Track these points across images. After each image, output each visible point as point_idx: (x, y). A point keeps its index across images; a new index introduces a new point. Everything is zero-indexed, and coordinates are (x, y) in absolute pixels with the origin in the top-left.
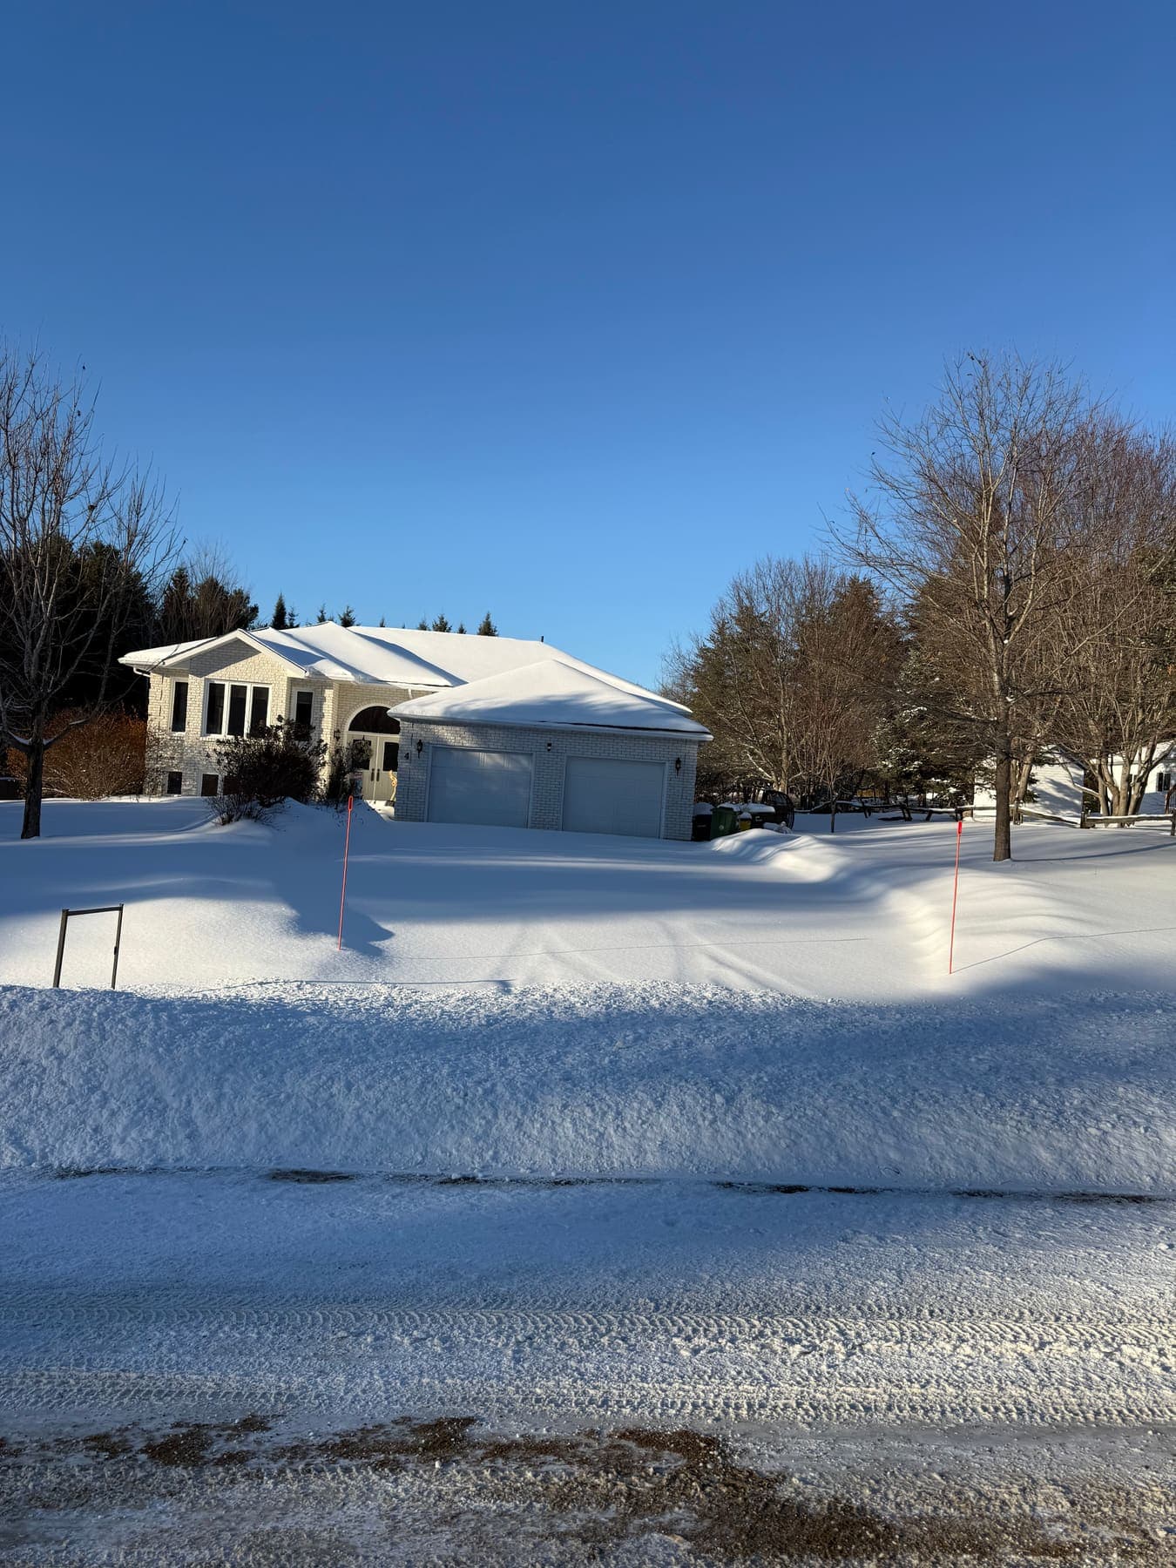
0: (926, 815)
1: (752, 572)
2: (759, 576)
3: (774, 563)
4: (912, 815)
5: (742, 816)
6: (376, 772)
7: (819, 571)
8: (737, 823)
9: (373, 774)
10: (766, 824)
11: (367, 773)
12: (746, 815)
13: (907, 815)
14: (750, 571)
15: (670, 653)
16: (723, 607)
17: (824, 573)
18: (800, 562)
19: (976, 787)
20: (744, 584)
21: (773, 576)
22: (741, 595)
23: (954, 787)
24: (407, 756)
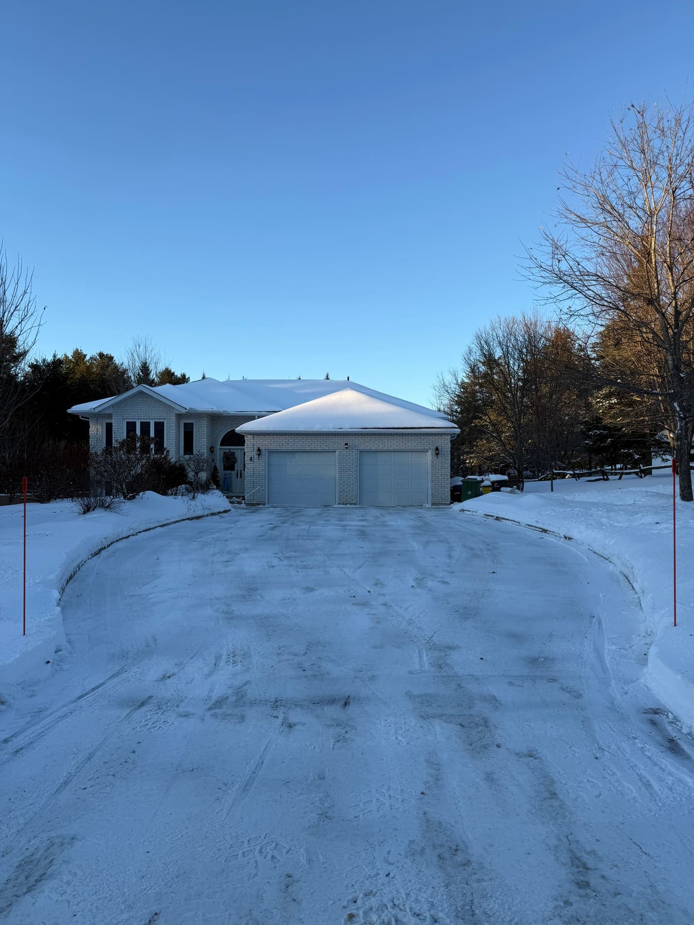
0: (618, 477)
1: (488, 328)
2: (493, 329)
3: (503, 320)
4: (609, 477)
5: (484, 484)
6: (239, 472)
7: (533, 322)
8: (481, 489)
9: (237, 473)
10: (503, 489)
11: (234, 473)
12: (487, 483)
13: (605, 477)
14: (487, 327)
15: (438, 384)
16: (470, 351)
17: (536, 322)
18: (520, 318)
19: (653, 454)
20: (484, 335)
21: (502, 328)
22: (482, 342)
23: (638, 454)
24: (251, 459)
